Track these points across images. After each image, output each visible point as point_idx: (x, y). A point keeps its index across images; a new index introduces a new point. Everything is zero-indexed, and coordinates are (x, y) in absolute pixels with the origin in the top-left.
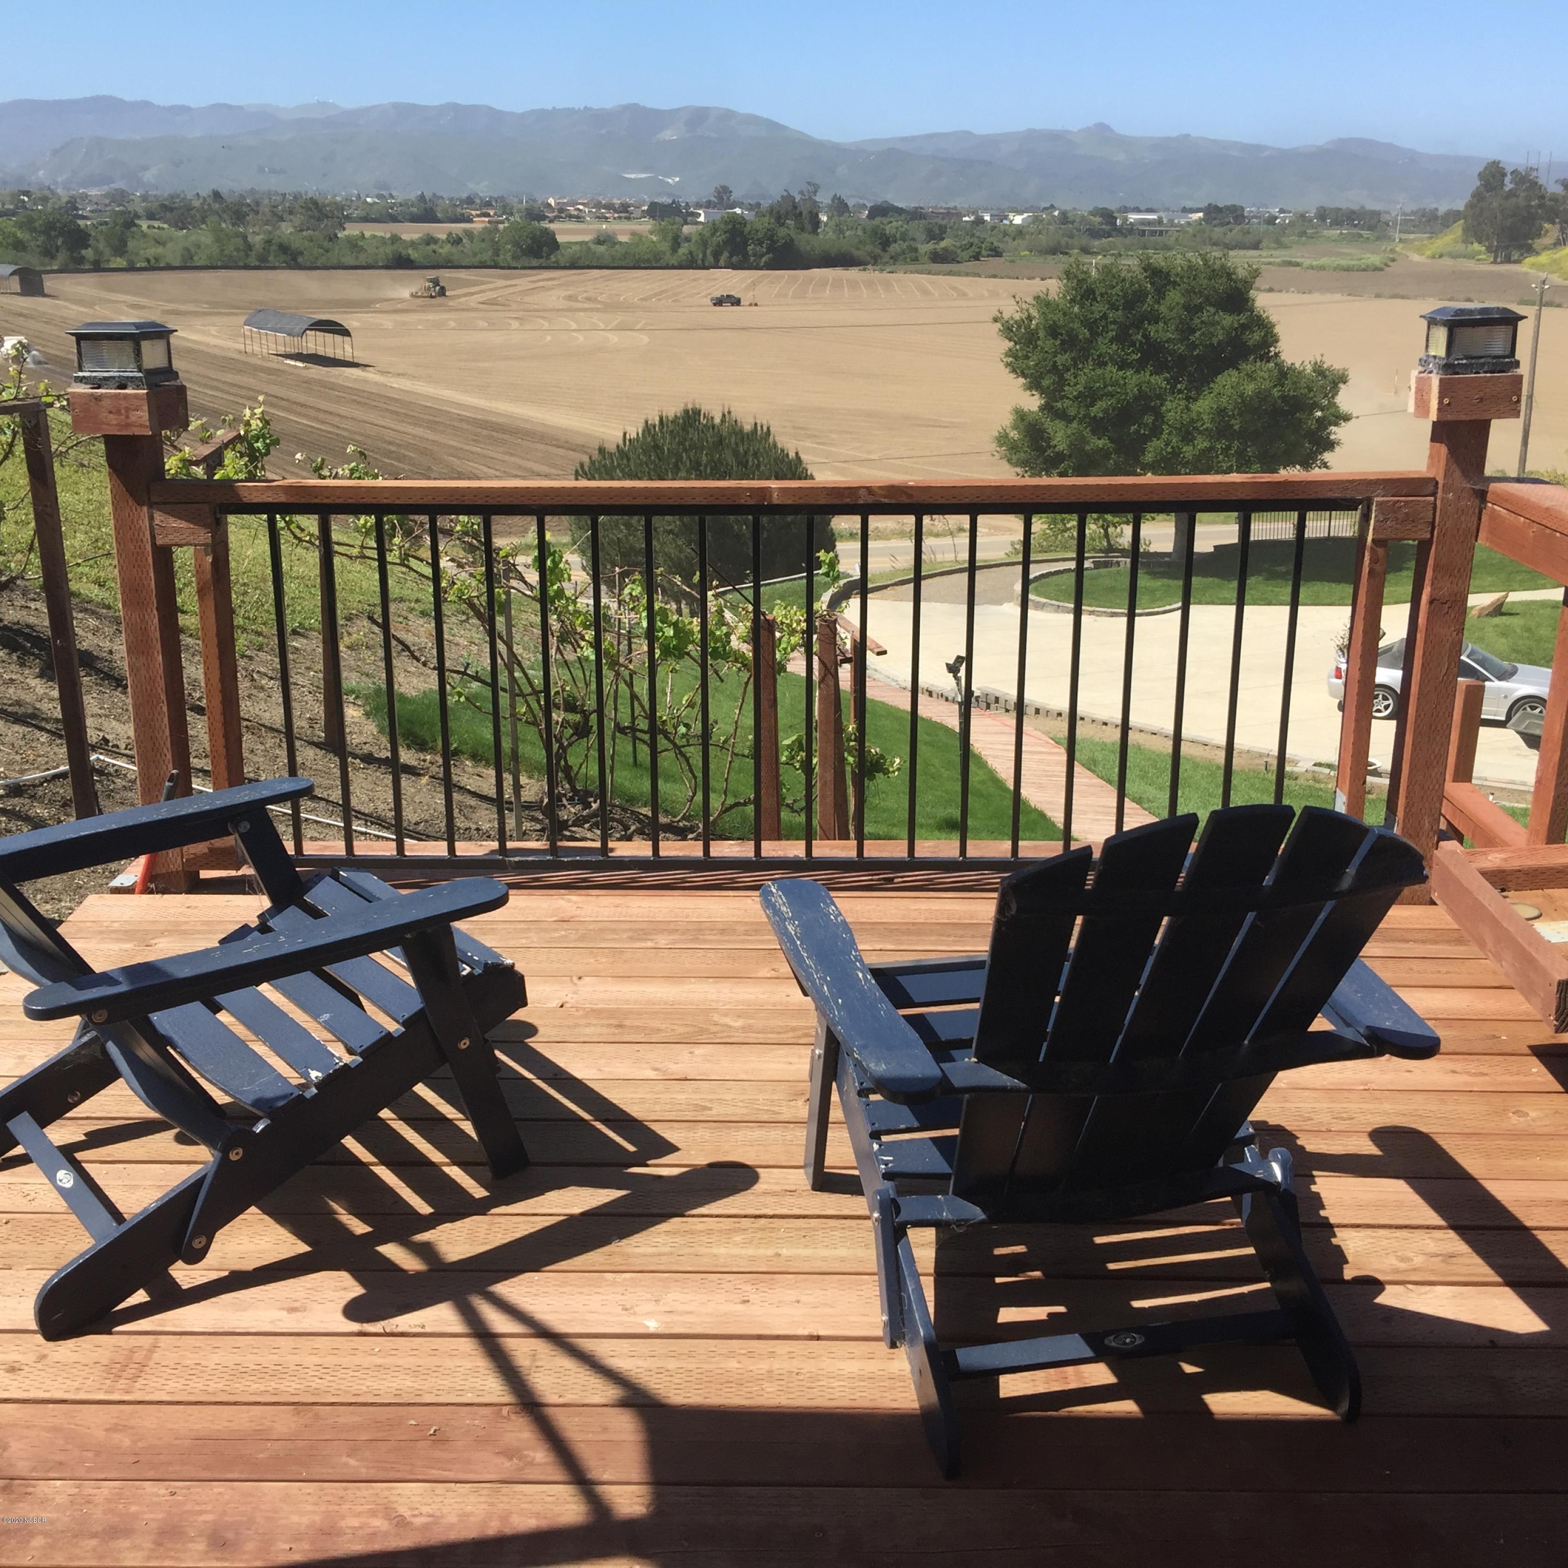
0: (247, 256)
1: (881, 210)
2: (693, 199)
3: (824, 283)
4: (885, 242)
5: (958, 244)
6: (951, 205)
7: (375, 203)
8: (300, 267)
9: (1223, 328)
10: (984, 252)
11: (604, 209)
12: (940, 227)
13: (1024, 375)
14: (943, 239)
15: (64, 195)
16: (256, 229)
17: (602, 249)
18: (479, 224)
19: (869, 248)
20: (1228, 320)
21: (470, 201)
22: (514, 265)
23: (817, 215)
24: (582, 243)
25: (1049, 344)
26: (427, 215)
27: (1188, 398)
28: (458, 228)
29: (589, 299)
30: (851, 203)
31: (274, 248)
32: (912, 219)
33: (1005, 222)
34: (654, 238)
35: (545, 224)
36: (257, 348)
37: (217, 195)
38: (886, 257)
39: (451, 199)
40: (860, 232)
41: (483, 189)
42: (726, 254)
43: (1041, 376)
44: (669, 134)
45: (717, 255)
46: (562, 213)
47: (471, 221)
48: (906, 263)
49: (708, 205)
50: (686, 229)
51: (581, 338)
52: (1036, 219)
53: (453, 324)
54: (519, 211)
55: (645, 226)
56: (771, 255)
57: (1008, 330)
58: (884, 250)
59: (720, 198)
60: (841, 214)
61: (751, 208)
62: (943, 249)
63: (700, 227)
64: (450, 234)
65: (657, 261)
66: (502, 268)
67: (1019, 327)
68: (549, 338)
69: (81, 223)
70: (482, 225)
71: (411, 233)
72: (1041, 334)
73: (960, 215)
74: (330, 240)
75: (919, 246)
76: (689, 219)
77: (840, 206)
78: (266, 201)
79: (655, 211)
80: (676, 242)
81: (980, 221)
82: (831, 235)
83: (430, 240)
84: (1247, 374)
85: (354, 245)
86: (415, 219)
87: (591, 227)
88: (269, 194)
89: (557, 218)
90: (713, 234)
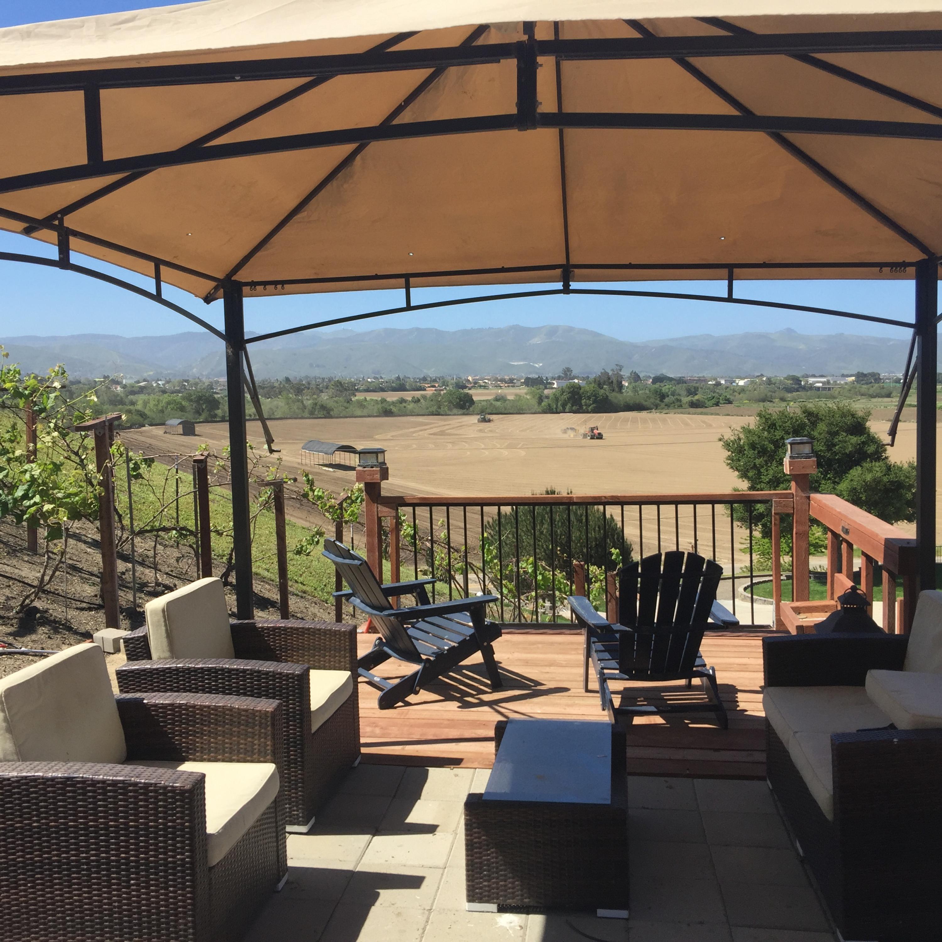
0: (304, 412)
1: (658, 379)
2: (550, 375)
3: (626, 420)
4: (663, 396)
5: (705, 397)
6: (701, 375)
7: (372, 382)
8: (331, 417)
9: (852, 444)
10: (721, 401)
11: (500, 382)
12: (695, 388)
13: (737, 470)
14: (696, 394)
15: (206, 382)
16: (308, 397)
17: (498, 404)
18: (430, 392)
19: (652, 400)
20: (854, 440)
21: (424, 379)
22: (450, 413)
23: (621, 382)
24: (487, 401)
25: (751, 453)
26: (401, 388)
27: (834, 482)
28: (418, 394)
29: (491, 431)
30: (641, 375)
31: (318, 407)
32: (678, 384)
33: (734, 384)
34: (528, 397)
35: (466, 391)
36: (308, 462)
37: (287, 380)
38: (663, 405)
39: (414, 379)
40: (647, 392)
41: (432, 373)
42: (569, 405)
43: (747, 471)
44: (536, 340)
45: (564, 406)
46: (476, 384)
47: (425, 390)
48: (675, 408)
49: (559, 378)
50: (546, 392)
51: (487, 453)
52: (752, 382)
53: (415, 446)
54: (452, 384)
55: (523, 391)
56: (594, 405)
57: (727, 445)
58: (662, 401)
59: (566, 374)
60: (636, 381)
61: (583, 379)
62: (697, 400)
63: (554, 390)
64: (413, 398)
65: (529, 410)
66: (442, 415)
67: (733, 444)
68: (468, 453)
69: (216, 396)
70: (431, 392)
71: (392, 397)
72: (746, 448)
73: (706, 381)
74: (348, 402)
75: (682, 399)
76: (548, 386)
77: (636, 377)
78: (314, 382)
79: (529, 382)
80: (540, 400)
81: (718, 384)
82: (631, 394)
83: (402, 401)
84: (867, 469)
85: (361, 404)
86: (394, 390)
87: (492, 391)
88: (315, 378)
89: (474, 387)
90: (562, 394)
